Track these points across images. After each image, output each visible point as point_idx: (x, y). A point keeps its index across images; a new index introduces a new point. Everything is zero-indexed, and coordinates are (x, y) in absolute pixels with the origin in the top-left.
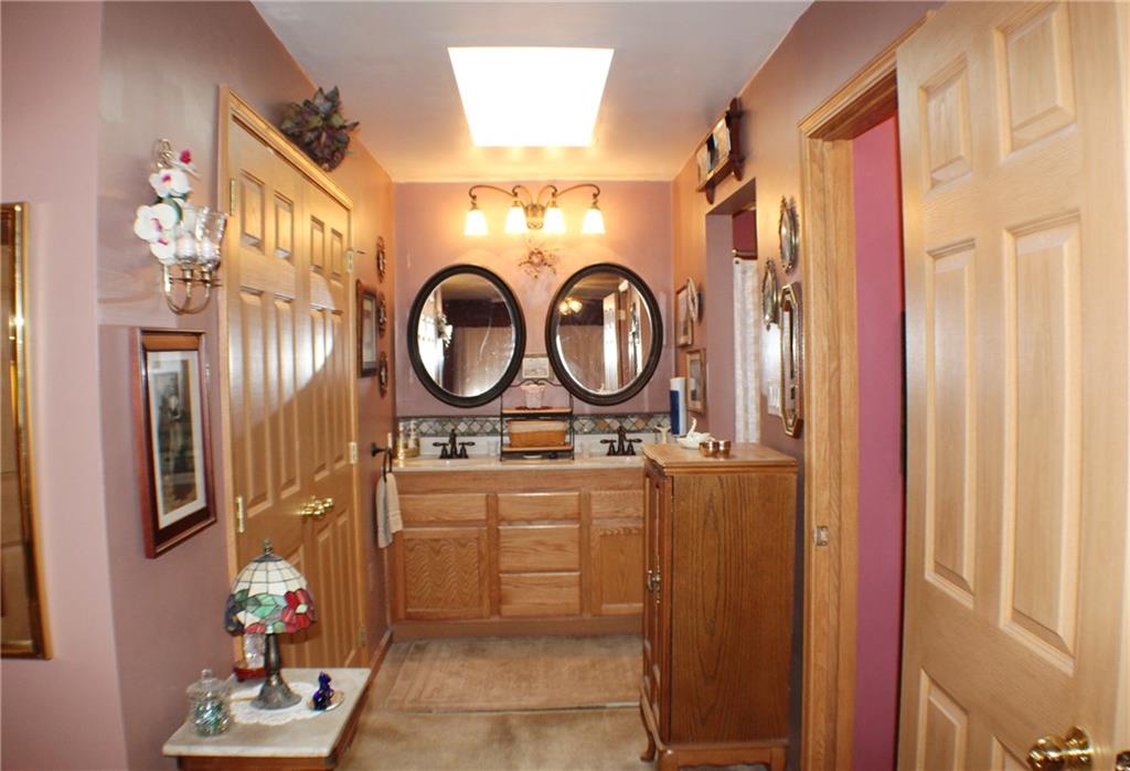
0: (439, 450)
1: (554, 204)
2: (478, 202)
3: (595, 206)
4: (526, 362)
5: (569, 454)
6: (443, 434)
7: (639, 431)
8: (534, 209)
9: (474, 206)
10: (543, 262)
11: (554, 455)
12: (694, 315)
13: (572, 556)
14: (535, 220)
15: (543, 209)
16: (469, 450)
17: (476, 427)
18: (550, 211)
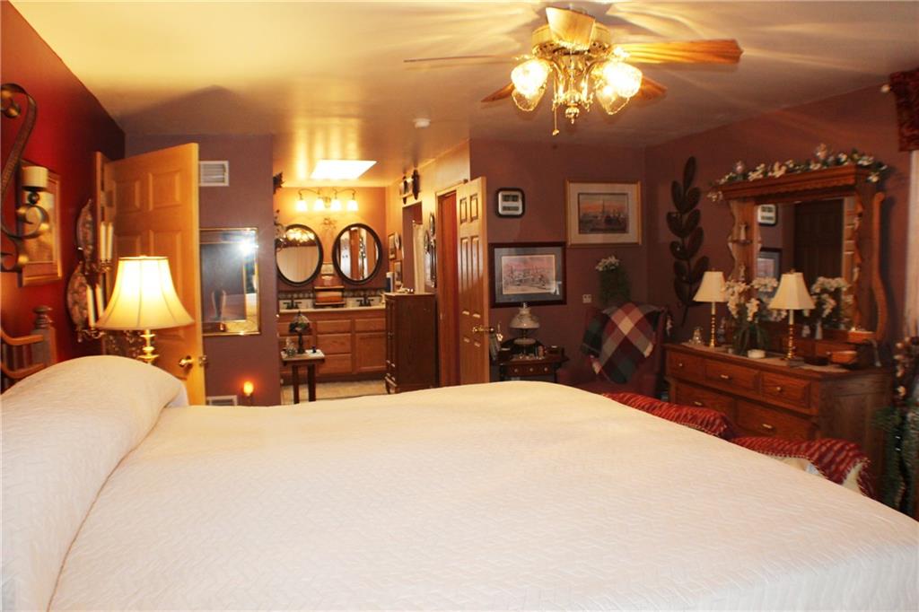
0: (286, 306)
1: (336, 198)
2: (303, 197)
3: (353, 199)
4: (324, 267)
5: (342, 306)
6: (288, 299)
7: (372, 296)
8: (327, 199)
9: (301, 199)
10: (330, 223)
11: (337, 306)
12: (398, 247)
13: (348, 347)
14: (327, 204)
15: (330, 199)
16: (299, 305)
17: (301, 295)
18: (333, 201)
